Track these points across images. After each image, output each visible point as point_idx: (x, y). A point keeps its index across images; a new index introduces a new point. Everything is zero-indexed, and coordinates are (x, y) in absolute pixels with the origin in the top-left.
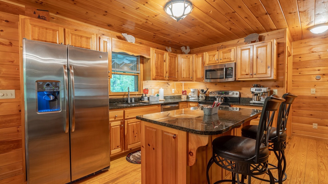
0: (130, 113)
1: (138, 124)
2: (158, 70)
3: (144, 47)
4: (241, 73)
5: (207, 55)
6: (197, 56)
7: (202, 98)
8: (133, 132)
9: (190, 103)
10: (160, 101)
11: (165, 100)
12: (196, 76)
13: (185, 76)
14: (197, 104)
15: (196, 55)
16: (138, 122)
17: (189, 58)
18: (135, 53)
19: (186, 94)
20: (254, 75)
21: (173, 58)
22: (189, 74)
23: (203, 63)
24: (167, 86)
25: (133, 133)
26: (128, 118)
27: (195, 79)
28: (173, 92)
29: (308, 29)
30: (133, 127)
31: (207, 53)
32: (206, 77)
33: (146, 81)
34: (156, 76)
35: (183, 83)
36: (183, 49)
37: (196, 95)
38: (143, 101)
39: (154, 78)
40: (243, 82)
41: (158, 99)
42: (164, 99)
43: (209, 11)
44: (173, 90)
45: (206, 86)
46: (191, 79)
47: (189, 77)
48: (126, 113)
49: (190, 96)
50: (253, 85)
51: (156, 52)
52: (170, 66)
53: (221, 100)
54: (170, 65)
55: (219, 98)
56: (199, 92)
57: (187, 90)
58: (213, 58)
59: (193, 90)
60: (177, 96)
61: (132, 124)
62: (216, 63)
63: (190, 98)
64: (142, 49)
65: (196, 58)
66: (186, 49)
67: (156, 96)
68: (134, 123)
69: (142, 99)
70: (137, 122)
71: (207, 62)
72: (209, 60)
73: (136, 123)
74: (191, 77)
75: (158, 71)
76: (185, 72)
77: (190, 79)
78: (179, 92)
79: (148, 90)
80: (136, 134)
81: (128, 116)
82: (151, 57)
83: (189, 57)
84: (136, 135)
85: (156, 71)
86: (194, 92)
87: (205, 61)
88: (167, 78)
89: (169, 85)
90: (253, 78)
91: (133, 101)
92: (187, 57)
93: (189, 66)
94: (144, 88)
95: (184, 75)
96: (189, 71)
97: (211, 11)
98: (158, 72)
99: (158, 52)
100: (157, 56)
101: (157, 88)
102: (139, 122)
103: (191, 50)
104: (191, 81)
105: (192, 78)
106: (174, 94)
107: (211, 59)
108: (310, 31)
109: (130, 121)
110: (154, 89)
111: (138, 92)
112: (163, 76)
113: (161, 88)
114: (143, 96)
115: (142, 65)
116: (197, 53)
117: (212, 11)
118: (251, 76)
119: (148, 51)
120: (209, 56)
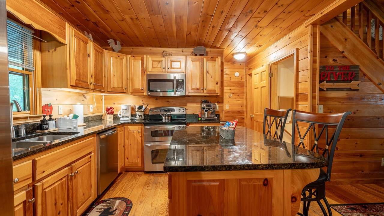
0: (47, 164)
1: (64, 183)
2: (79, 70)
3: (54, 16)
4: (192, 87)
5: (149, 60)
6: (133, 58)
7: (140, 117)
8: (56, 204)
9: (128, 126)
10: (78, 126)
11: (85, 124)
12: (133, 86)
13: (116, 85)
14: (140, 127)
15: (131, 56)
16: (63, 178)
17: (122, 59)
18: (37, 22)
19: (112, 113)
20: (204, 90)
21: (100, 54)
22: (122, 83)
23: (143, 70)
24: (83, 101)
25: (54, 207)
26: (44, 175)
27: (130, 90)
28: (91, 110)
29: (233, 54)
30: (55, 193)
31: (149, 56)
32: (149, 88)
33: (49, 89)
34: (76, 80)
35: (103, 96)
36: (111, 42)
37: (129, 114)
38: (46, 131)
39: (74, 84)
40: (189, 98)
41: (77, 122)
42: (85, 122)
43: (195, 1)
44: (91, 106)
45: (142, 101)
46: (125, 91)
47: (122, 88)
48: (38, 165)
49: (120, 115)
50: (203, 101)
51: (75, 34)
52: (96, 66)
53: (168, 119)
54: (96, 64)
55: (166, 116)
56: (133, 109)
57: (114, 106)
58: (158, 65)
59: (126, 106)
60: (97, 116)
61: (52, 187)
62: (162, 72)
63: (121, 119)
64: (51, 21)
65: (133, 61)
66: (116, 44)
67: (71, 119)
68: (56, 184)
69: (44, 127)
70: (61, 179)
71: (150, 69)
72: (153, 67)
73: (59, 182)
74: (124, 88)
75: (80, 72)
76: (115, 79)
77: (122, 91)
78: (99, 110)
79: (51, 107)
80: (61, 206)
81: (44, 172)
82: (67, 42)
83: (121, 57)
84: (61, 209)
85: (76, 71)
86: (126, 109)
87: (146, 67)
88: (92, 87)
89: (86, 98)
90: (203, 93)
91: (23, 132)
92: (119, 56)
93: (122, 71)
94: (43, 103)
95: (115, 83)
96: (122, 78)
97: (196, 3)
98: (80, 74)
99: (80, 37)
100: (77, 44)
101: (67, 102)
102: (66, 177)
103: (123, 48)
104: (125, 93)
105: (126, 89)
106: (92, 113)
107: (155, 66)
108: (234, 56)
109: (48, 181)
110: (62, 106)
111: (29, 112)
112: (87, 83)
113: (79, 103)
114: (44, 119)
115: (38, 54)
116: (133, 54)
117: (198, 3)
118: (202, 92)
119: (62, 28)
120: (153, 61)
